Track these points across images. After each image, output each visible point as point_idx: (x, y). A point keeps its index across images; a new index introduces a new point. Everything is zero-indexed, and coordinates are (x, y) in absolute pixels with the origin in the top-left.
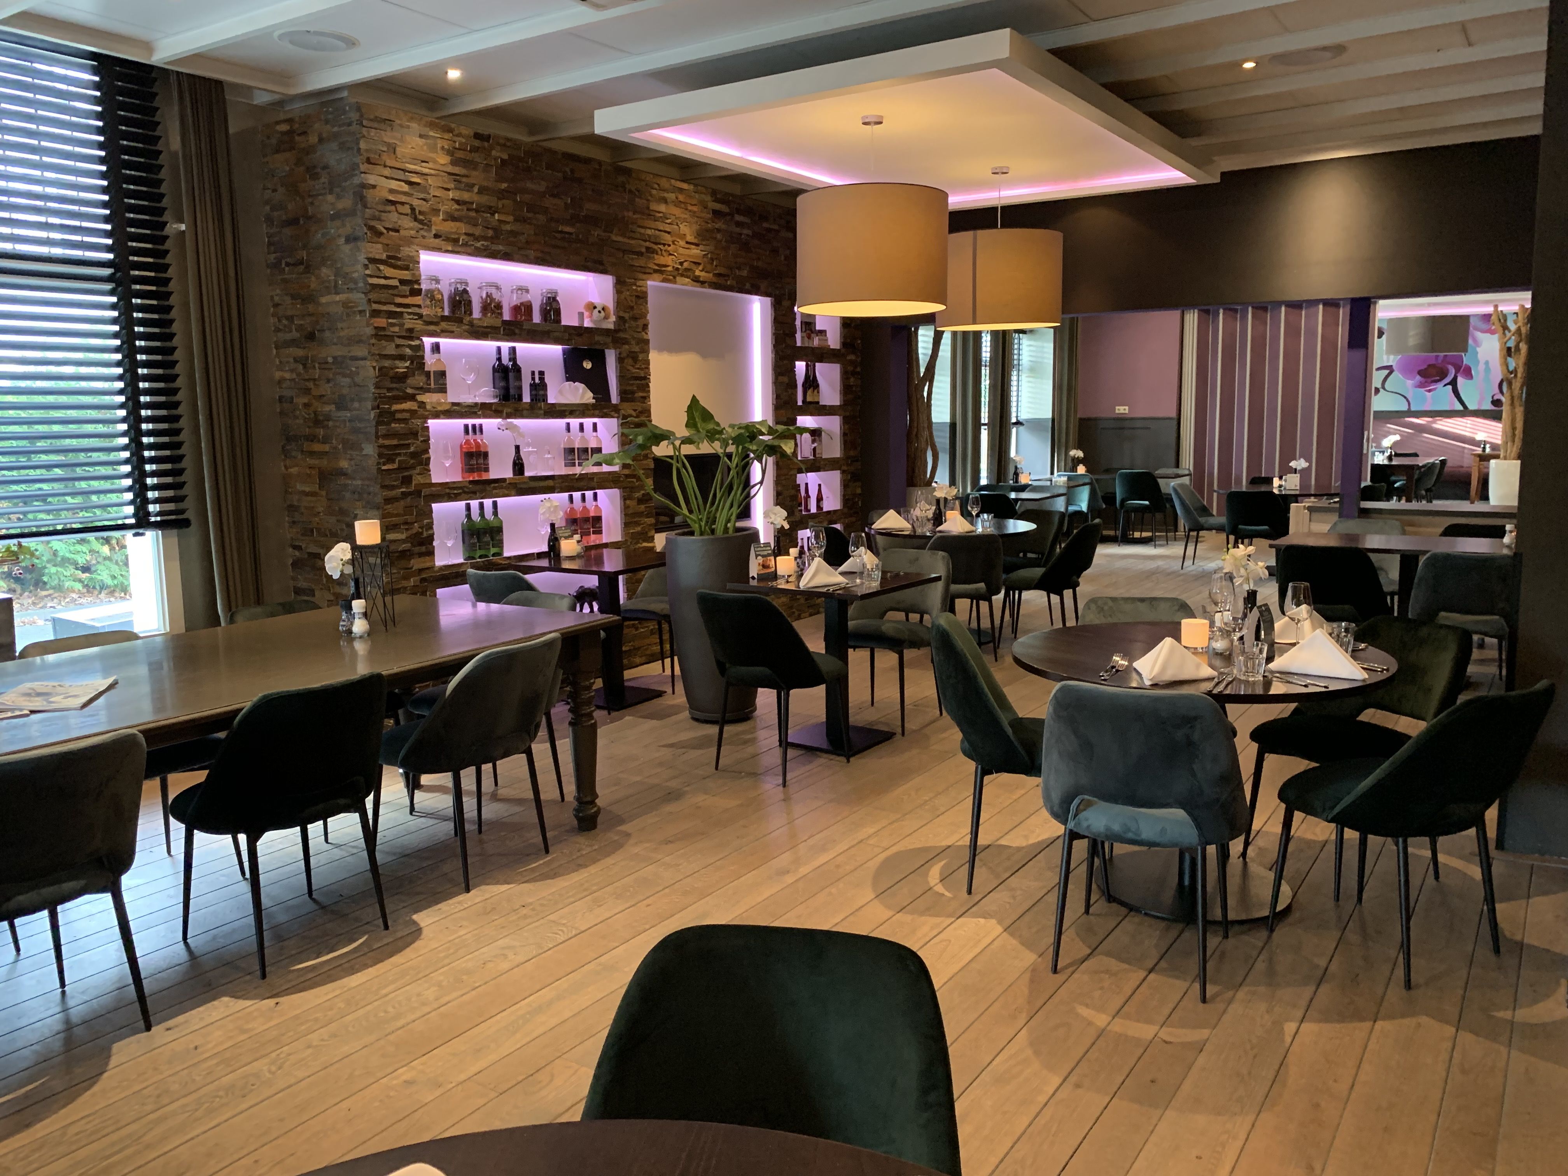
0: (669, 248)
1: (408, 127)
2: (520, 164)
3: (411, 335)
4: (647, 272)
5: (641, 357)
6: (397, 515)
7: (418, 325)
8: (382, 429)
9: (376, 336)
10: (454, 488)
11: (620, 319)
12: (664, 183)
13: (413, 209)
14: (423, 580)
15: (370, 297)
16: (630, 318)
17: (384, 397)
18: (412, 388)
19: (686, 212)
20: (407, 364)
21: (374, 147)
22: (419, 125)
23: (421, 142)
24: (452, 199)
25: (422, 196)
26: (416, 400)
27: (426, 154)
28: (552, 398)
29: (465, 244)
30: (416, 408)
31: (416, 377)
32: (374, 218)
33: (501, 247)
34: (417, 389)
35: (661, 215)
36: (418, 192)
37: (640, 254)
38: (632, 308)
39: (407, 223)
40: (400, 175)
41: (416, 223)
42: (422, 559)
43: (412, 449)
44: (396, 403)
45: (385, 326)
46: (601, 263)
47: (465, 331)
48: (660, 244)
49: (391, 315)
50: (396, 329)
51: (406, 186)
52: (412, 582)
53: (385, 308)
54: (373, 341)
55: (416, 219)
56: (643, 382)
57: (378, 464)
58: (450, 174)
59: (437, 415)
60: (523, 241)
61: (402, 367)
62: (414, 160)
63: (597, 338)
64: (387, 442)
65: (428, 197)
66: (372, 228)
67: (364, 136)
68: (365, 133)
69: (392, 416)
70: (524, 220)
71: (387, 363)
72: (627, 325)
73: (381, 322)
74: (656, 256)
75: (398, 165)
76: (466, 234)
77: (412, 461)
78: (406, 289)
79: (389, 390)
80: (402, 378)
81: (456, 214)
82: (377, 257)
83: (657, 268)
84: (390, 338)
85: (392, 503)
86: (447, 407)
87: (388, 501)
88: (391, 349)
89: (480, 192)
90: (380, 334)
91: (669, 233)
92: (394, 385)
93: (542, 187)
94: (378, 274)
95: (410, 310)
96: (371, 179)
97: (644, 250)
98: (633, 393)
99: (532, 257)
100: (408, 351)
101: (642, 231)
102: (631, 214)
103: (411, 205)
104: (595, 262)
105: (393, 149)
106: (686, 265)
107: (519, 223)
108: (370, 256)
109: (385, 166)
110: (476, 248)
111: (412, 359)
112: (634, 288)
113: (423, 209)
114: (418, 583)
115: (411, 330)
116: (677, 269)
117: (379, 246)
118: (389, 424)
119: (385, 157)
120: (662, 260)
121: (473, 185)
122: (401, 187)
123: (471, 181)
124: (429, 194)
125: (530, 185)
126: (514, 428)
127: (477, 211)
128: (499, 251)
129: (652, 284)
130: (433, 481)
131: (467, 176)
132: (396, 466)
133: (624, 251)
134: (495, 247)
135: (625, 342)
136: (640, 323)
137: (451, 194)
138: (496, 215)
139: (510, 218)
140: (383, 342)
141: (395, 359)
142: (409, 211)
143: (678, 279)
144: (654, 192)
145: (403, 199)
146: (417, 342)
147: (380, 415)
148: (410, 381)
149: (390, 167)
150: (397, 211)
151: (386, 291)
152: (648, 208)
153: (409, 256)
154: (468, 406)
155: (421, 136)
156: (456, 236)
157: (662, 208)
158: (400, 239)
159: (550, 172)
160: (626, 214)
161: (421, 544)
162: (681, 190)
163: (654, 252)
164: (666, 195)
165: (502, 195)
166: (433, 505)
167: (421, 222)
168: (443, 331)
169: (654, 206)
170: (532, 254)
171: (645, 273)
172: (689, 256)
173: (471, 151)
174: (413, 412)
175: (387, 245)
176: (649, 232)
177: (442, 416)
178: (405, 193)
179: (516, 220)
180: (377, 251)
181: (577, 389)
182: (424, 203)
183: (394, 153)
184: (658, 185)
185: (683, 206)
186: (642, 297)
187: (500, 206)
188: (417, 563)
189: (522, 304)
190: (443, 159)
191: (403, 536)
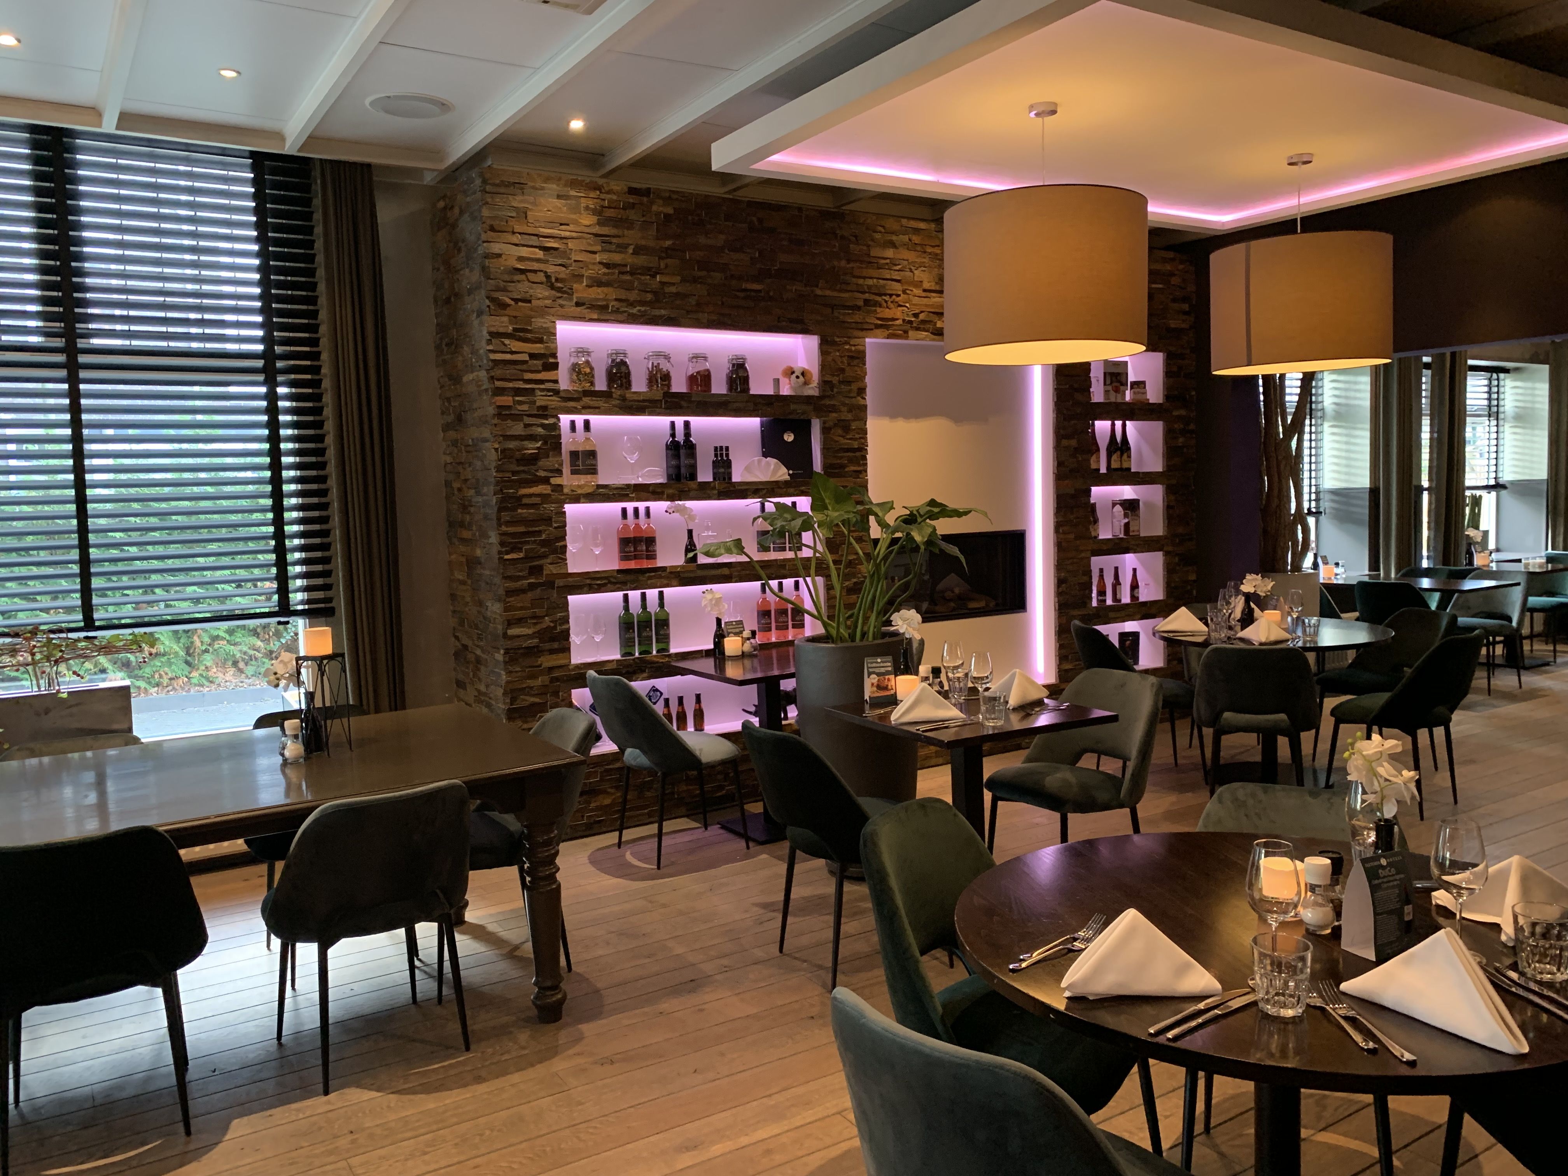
0: (898, 299)
1: (543, 189)
2: (690, 218)
3: (544, 412)
4: (865, 329)
5: (854, 426)
6: (521, 608)
7: (553, 402)
8: (506, 516)
9: (499, 415)
10: (598, 579)
11: (825, 384)
12: (891, 224)
13: (548, 277)
14: (553, 680)
15: (493, 374)
16: (840, 382)
17: (508, 481)
18: (545, 470)
19: (925, 255)
20: (539, 444)
21: (500, 213)
22: (558, 185)
23: (559, 203)
24: (600, 263)
25: (560, 261)
26: (550, 484)
27: (564, 215)
28: (737, 476)
29: (617, 311)
30: (549, 492)
31: (551, 459)
32: (498, 289)
33: (663, 312)
34: (551, 471)
35: (888, 261)
36: (556, 257)
37: (859, 308)
38: (843, 370)
39: (542, 292)
40: (534, 241)
41: (553, 292)
42: (554, 656)
43: (544, 537)
44: (524, 488)
45: (511, 404)
46: (801, 321)
47: (614, 406)
48: (885, 295)
49: (518, 392)
50: (525, 407)
51: (541, 252)
52: (539, 682)
53: (511, 385)
54: (496, 421)
55: (552, 287)
56: (858, 454)
57: (500, 553)
58: (596, 235)
59: (576, 499)
60: (694, 303)
61: (532, 448)
62: (551, 223)
63: (793, 407)
64: (511, 529)
65: (568, 262)
66: (493, 300)
67: (487, 203)
68: (489, 200)
69: (518, 501)
70: (695, 280)
71: (512, 445)
72: (835, 390)
73: (506, 400)
74: (879, 310)
75: (530, 230)
76: (616, 300)
77: (543, 550)
78: (538, 363)
79: (514, 473)
80: (533, 459)
81: (605, 279)
82: (501, 330)
83: (880, 322)
84: (517, 417)
85: (518, 595)
86: (590, 490)
87: (510, 593)
88: (518, 429)
89: (635, 253)
90: (503, 413)
91: (898, 281)
92: (521, 468)
93: (720, 240)
94: (503, 348)
95: (542, 386)
96: (496, 248)
97: (861, 303)
98: (843, 467)
99: (705, 321)
100: (540, 430)
101: (861, 281)
102: (843, 263)
103: (546, 272)
104: (791, 321)
105: (523, 214)
106: (922, 316)
107: (688, 284)
108: (493, 329)
109: (514, 233)
110: (630, 315)
111: (545, 439)
112: (847, 347)
113: (562, 276)
114: (547, 683)
115: (545, 408)
116: (910, 322)
117: (505, 319)
118: (514, 509)
119: (512, 222)
120: (887, 313)
121: (626, 246)
122: (535, 254)
123: (626, 241)
124: (570, 259)
125: (702, 240)
126: (683, 510)
127: (632, 273)
128: (661, 317)
129: (873, 344)
130: (570, 571)
131: (619, 237)
132: (522, 555)
133: (833, 307)
134: (657, 312)
135: (834, 409)
136: (854, 387)
137: (598, 258)
138: (658, 276)
139: (677, 279)
140: (509, 421)
141: (522, 440)
142: (544, 279)
143: (911, 333)
144: (878, 236)
145: (536, 266)
146: (551, 421)
147: (502, 501)
148: (542, 463)
149: (520, 233)
150: (528, 280)
151: (512, 367)
152: (869, 255)
153: (542, 327)
154: (617, 488)
155: (559, 197)
156: (604, 303)
157: (890, 253)
158: (531, 309)
159: (730, 224)
160: (836, 263)
161: (553, 639)
162: (917, 231)
163: (879, 304)
164: (894, 238)
165: (667, 253)
166: (569, 597)
167: (559, 290)
168: (584, 408)
169: (875, 252)
170: (704, 317)
171: (862, 330)
172: (926, 306)
173: (624, 208)
174: (545, 497)
175: (515, 317)
176: (870, 282)
177: (582, 500)
178: (538, 260)
179: (684, 280)
180: (503, 324)
181: (768, 464)
182: (564, 269)
183: (526, 217)
184: (883, 227)
185: (919, 248)
186: (859, 357)
187: (662, 265)
188: (547, 661)
189: (698, 373)
190: (588, 220)
191: (529, 631)
